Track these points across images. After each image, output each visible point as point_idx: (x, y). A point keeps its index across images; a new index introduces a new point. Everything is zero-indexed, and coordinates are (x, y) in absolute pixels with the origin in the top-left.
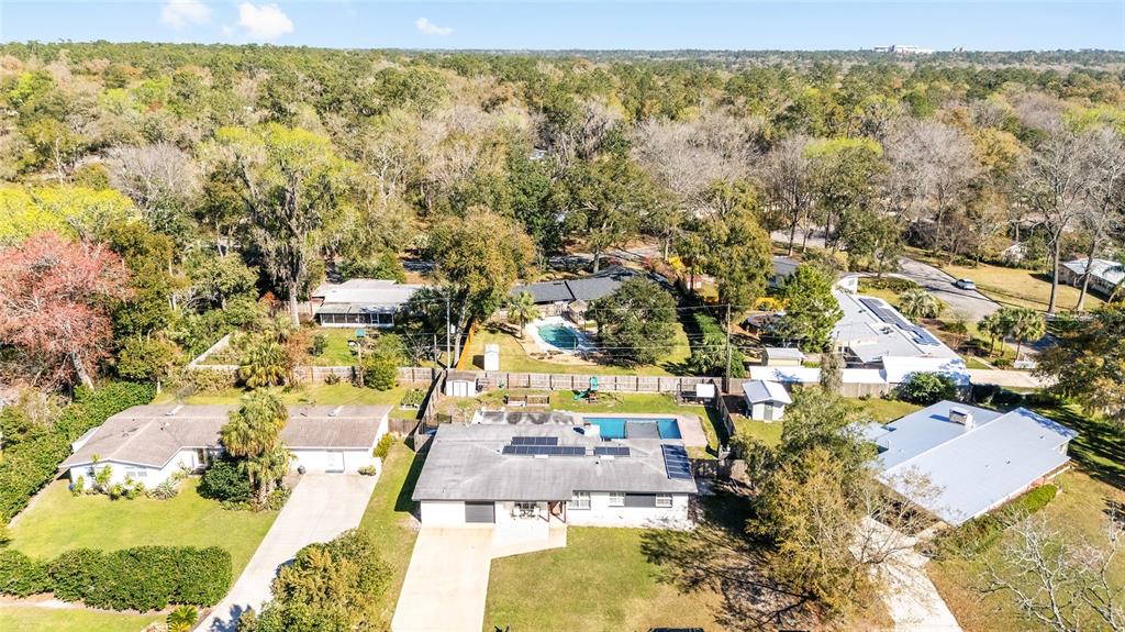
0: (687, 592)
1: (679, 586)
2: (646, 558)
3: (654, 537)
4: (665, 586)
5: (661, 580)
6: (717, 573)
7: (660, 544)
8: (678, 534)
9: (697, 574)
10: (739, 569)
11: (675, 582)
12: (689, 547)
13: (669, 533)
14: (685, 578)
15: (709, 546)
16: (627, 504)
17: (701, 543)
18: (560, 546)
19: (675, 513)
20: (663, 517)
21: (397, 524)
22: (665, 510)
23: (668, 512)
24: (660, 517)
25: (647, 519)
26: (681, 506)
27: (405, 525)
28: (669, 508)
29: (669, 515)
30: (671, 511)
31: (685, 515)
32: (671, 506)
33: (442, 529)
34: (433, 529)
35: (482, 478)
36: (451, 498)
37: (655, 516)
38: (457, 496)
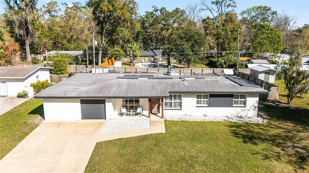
3: (238, 127)
8: (256, 125)
13: (248, 124)
16: (210, 105)
18: (159, 132)
19: (248, 112)
20: (238, 116)
21: (24, 121)
22: (239, 109)
23: (243, 111)
24: (235, 115)
25: (226, 117)
26: (253, 105)
27: (30, 121)
28: (243, 108)
29: (243, 114)
30: (245, 110)
31: (255, 113)
32: (244, 106)
33: (60, 123)
34: (53, 123)
35: (97, 87)
36: (68, 96)
37: (232, 115)
38: (74, 95)
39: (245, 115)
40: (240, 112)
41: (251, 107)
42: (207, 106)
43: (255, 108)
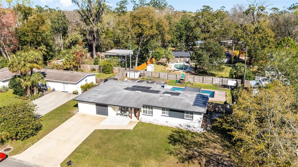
0: (183, 162)
1: (180, 158)
2: (169, 141)
3: (179, 132)
4: (172, 157)
5: (171, 153)
6: (206, 156)
7: (180, 136)
8: (193, 133)
9: (193, 154)
10: (220, 156)
11: (179, 156)
12: (196, 140)
13: (188, 132)
14: (186, 155)
15: (207, 141)
16: (170, 116)
17: (204, 139)
18: (129, 129)
19: (194, 123)
20: (188, 125)
21: (69, 111)
22: (189, 121)
23: (191, 122)
24: (186, 124)
25: (179, 125)
26: (198, 120)
27: (72, 112)
28: (191, 121)
29: (191, 124)
30: (192, 122)
31: (200, 125)
32: (192, 119)
33: (85, 115)
34: (81, 115)
35: (107, 96)
36: (88, 101)
37: (184, 124)
38: (92, 101)
39: (193, 125)
40: (189, 123)
41: (196, 121)
42: (168, 116)
43: (199, 122)
